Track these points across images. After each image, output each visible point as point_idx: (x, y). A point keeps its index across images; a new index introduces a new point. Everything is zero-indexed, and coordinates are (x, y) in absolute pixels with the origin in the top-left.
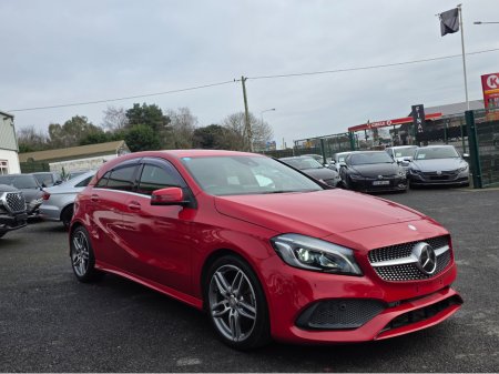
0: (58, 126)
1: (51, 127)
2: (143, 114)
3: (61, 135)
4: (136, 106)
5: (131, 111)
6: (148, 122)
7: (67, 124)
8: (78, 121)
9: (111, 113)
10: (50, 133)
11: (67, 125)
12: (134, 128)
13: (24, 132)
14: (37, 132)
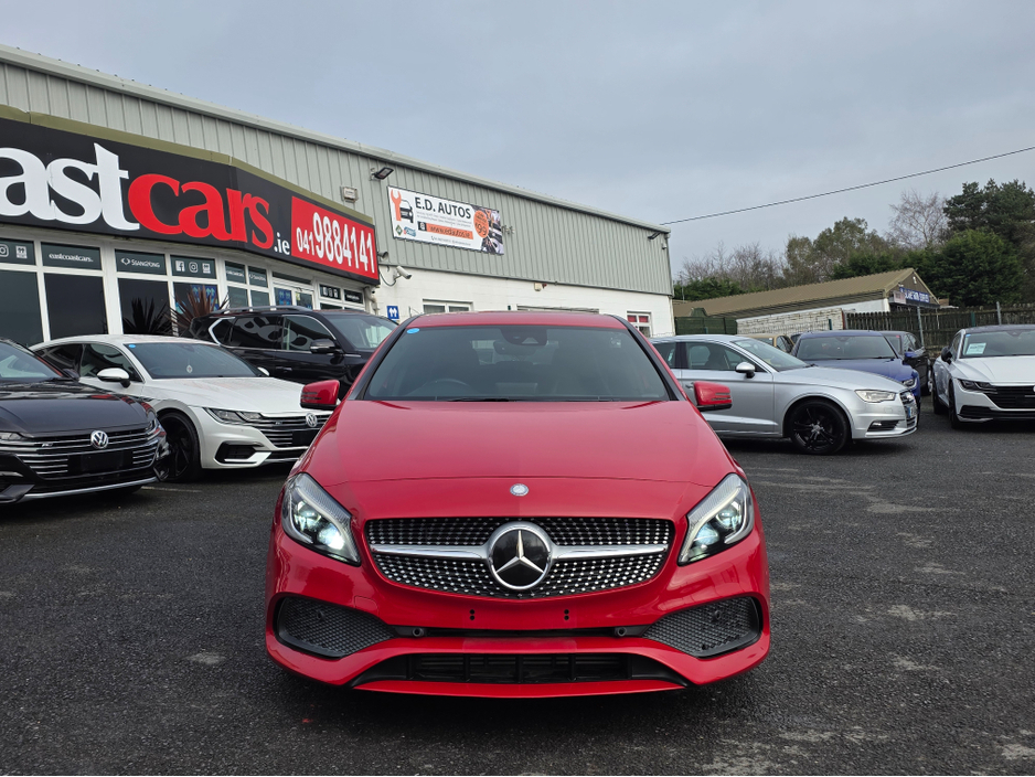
0: (806, 240)
1: (794, 245)
2: (984, 206)
3: (810, 259)
4: (970, 189)
5: (958, 200)
6: (994, 224)
7: (823, 236)
8: (848, 227)
9: (910, 209)
10: (791, 257)
11: (825, 239)
12: (958, 239)
13: (741, 257)
14: (764, 256)
